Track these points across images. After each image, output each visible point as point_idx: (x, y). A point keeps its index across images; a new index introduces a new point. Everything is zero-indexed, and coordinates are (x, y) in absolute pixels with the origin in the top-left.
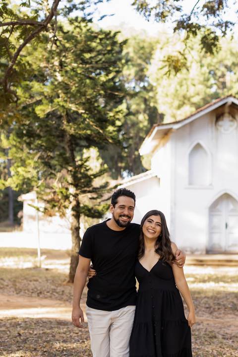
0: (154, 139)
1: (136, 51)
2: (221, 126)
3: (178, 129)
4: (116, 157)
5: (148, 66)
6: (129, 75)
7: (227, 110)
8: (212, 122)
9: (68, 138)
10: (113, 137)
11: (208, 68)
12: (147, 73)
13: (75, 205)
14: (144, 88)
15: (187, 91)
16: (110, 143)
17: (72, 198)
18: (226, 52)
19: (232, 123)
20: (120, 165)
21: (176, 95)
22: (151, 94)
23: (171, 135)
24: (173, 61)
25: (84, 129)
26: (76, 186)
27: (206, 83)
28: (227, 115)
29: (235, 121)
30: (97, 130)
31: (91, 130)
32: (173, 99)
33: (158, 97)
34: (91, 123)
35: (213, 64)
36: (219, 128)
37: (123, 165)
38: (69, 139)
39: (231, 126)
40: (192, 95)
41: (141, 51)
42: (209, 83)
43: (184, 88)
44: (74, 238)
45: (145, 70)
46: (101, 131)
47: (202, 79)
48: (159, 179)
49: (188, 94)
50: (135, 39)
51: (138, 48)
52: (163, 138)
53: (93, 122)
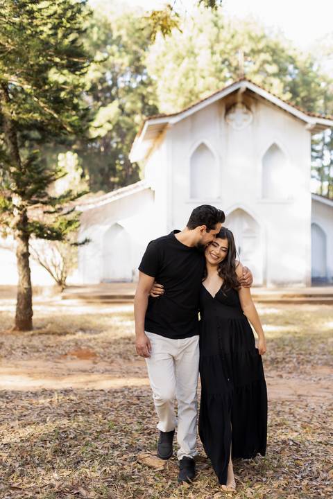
0: (145, 139)
1: (130, 33)
2: (232, 120)
3: (175, 124)
4: (107, 169)
5: (146, 54)
6: (122, 65)
7: (239, 98)
8: (220, 114)
9: (9, 125)
10: (73, 124)
11: (221, 55)
12: (143, 62)
13: (19, 221)
14: (142, 83)
15: (195, 85)
16: (69, 132)
17: (16, 212)
18: (243, 35)
19: (246, 116)
20: (112, 179)
21: (180, 89)
22: (150, 89)
23: (167, 132)
24: (159, 18)
25: (29, 111)
26: (22, 194)
27: (218, 74)
28: (239, 105)
29: (250, 113)
30: (51, 114)
31: (41, 114)
32: (178, 95)
33: (158, 92)
34: (42, 105)
35: (227, 51)
36: (230, 123)
37: (117, 179)
38: (10, 127)
39: (245, 120)
40: (201, 89)
41: (137, 35)
42: (222, 75)
43: (191, 80)
44: (21, 268)
45: (142, 59)
46: (56, 116)
47: (213, 69)
48: (154, 192)
49: (196, 89)
50: (129, 18)
51: (133, 31)
52: (158, 137)
53: (45, 103)
